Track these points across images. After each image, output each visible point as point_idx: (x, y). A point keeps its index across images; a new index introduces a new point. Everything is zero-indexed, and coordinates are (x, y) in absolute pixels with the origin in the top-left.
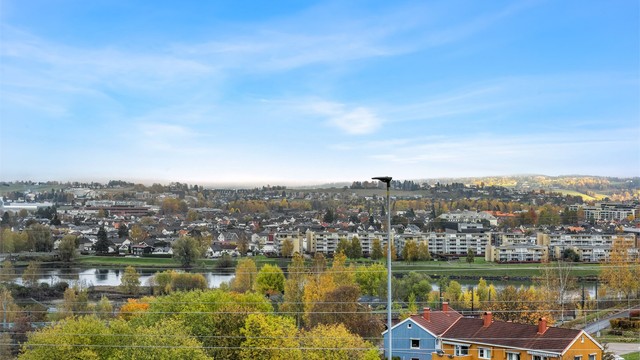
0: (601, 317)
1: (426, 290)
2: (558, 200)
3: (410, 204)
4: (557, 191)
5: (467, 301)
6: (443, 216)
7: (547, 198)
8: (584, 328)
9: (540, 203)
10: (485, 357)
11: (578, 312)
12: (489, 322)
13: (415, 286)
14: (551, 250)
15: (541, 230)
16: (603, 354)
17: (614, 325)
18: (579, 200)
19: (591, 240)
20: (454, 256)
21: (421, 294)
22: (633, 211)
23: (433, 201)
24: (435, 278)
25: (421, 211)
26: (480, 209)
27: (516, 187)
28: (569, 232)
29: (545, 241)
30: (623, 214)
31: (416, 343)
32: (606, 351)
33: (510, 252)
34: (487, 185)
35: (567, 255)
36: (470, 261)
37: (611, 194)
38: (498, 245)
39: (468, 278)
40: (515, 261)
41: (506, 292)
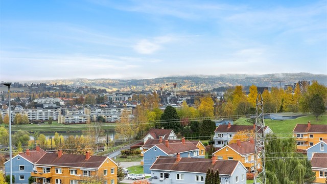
0: (117, 149)
1: (27, 139)
2: (94, 91)
3: (18, 95)
4: (94, 87)
5: (49, 144)
6: (35, 101)
7: (89, 91)
8: (108, 155)
9: (85, 93)
10: (59, 173)
11: (105, 147)
12: (61, 154)
13: (21, 137)
14: (91, 117)
15: (86, 107)
16: (118, 168)
17: (123, 153)
18: (105, 91)
19: (111, 111)
20: (41, 121)
21: (24, 142)
22: (131, 96)
23: (30, 93)
24: (32, 133)
25: (23, 98)
26: (55, 96)
27: (74, 84)
28: (100, 107)
29: (88, 113)
30: (126, 98)
31: (22, 168)
32: (119, 167)
33: (71, 118)
34: (58, 84)
35: (100, 119)
36: (50, 123)
37: (120, 88)
38: (64, 115)
39: (49, 132)
40: (73, 123)
41: (70, 139)
